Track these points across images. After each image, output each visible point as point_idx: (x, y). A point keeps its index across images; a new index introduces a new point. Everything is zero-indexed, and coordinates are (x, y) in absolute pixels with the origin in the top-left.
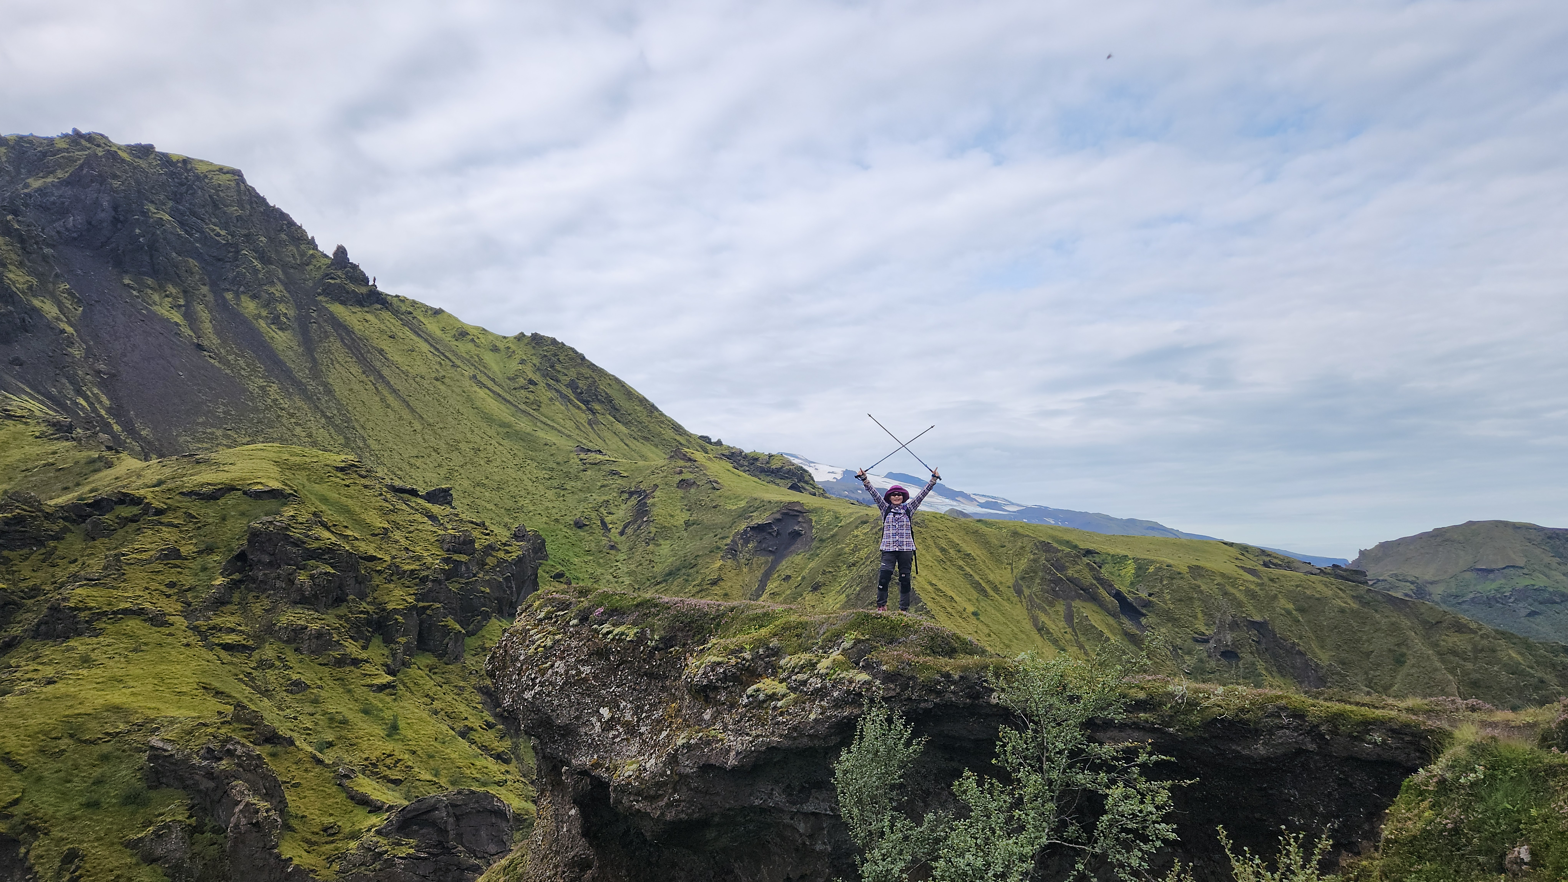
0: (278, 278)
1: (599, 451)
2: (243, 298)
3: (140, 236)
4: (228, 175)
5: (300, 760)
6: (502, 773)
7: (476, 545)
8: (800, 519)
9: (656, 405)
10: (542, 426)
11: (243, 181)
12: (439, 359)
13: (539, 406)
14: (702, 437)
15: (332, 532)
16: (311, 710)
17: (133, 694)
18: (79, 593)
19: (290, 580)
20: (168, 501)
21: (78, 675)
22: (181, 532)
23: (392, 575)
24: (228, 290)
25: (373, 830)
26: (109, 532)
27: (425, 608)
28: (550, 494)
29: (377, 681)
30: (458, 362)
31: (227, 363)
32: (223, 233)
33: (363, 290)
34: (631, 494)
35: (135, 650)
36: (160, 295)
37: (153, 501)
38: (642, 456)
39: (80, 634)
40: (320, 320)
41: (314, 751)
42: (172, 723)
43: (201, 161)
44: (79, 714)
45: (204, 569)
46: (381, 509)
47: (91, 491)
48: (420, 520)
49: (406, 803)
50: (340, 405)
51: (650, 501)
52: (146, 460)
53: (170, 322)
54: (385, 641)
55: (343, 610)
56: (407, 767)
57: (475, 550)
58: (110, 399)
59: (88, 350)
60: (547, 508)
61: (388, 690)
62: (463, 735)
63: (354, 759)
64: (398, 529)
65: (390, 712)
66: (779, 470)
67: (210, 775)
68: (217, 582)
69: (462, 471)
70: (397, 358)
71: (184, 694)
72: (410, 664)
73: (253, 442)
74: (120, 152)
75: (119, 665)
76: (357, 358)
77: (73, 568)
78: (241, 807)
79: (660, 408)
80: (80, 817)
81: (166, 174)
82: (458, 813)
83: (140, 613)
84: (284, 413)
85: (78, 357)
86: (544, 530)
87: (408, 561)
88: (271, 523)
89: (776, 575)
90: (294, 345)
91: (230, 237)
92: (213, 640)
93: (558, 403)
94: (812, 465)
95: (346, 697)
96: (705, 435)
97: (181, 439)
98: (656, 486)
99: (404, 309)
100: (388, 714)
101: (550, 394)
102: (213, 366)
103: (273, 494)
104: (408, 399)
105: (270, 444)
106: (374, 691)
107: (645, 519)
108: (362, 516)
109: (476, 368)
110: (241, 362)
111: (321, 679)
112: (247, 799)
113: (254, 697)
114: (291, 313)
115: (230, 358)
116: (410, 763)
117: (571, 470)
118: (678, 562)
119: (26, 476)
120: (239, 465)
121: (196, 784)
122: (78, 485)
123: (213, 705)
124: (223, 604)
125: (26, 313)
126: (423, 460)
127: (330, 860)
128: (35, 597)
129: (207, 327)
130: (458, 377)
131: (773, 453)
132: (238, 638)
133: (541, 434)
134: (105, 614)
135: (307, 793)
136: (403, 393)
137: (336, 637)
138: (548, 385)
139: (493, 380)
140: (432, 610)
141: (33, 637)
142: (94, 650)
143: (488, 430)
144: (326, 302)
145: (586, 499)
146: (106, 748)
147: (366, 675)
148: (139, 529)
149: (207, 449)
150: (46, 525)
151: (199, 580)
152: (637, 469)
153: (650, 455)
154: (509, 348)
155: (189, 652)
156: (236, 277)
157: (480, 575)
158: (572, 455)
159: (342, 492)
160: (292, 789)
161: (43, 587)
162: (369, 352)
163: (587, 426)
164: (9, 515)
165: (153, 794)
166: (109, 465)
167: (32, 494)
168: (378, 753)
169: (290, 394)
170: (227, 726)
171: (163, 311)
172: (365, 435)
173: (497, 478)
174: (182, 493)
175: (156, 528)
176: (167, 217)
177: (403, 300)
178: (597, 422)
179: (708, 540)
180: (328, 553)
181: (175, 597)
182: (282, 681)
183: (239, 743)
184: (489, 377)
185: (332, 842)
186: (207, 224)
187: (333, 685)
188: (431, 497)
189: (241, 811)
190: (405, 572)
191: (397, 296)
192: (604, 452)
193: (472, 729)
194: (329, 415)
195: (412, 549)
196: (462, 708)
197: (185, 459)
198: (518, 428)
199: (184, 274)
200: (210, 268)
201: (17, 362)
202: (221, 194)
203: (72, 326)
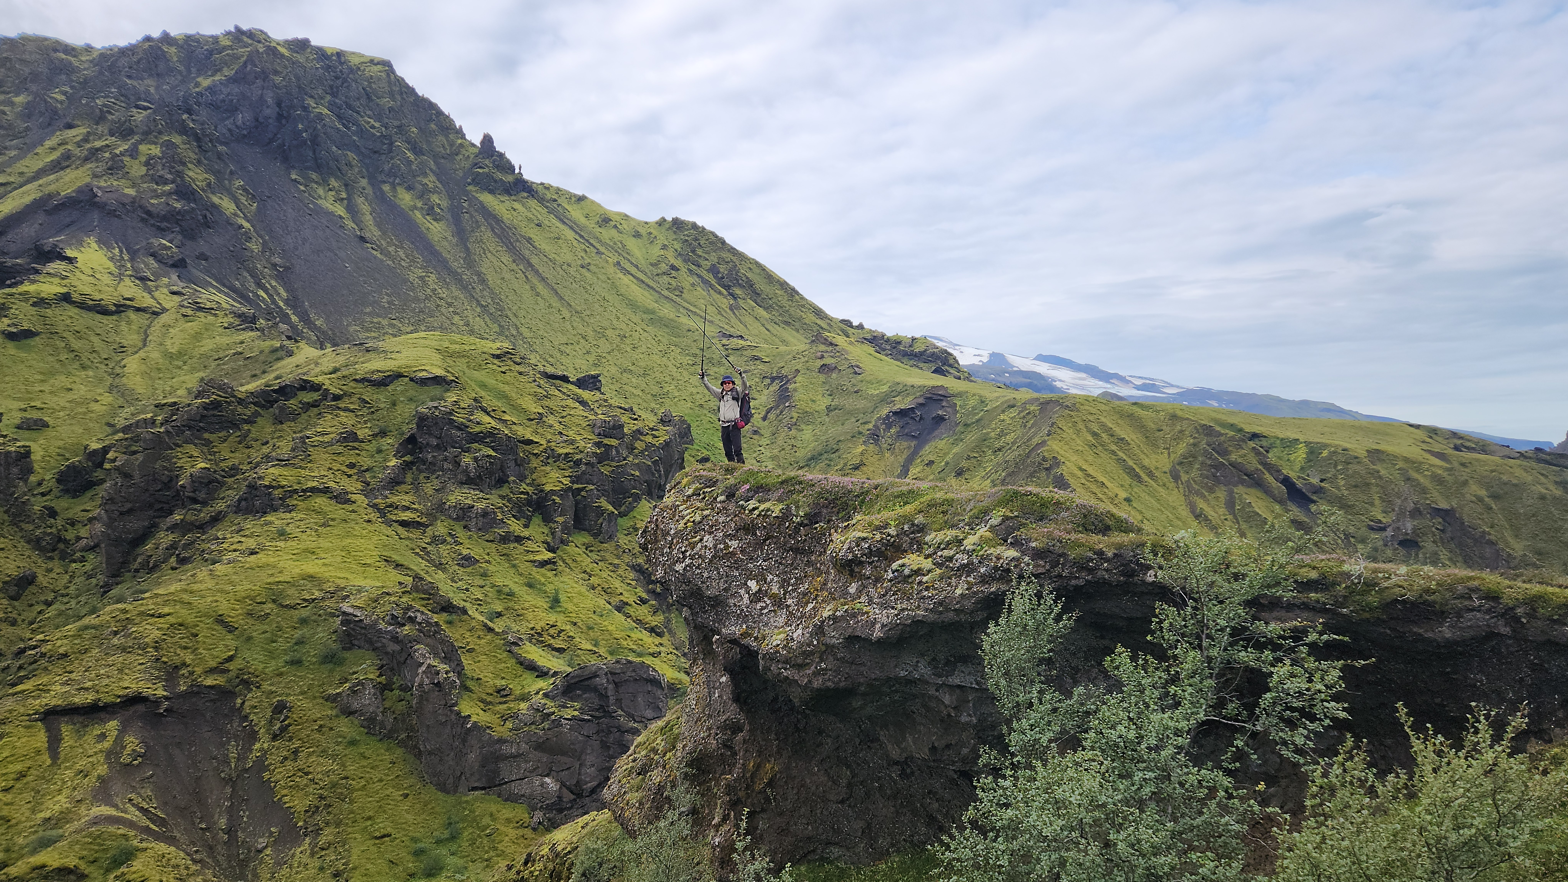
0: (431, 170)
1: (741, 336)
2: (399, 190)
3: (301, 132)
4: (379, 66)
5: (473, 628)
6: (656, 645)
7: (626, 430)
8: (944, 404)
9: (797, 288)
10: (685, 312)
11: (393, 72)
12: (584, 247)
13: (682, 292)
14: (843, 321)
15: (492, 417)
16: (481, 583)
17: (325, 565)
18: (271, 473)
19: (456, 462)
20: (343, 387)
21: (276, 547)
22: (357, 416)
23: (548, 458)
24: (385, 182)
25: (541, 693)
26: (294, 416)
27: (579, 490)
29: (539, 558)
30: (602, 249)
31: (388, 254)
32: (377, 125)
33: (510, 178)
34: (773, 379)
35: (324, 525)
36: (324, 189)
37: (330, 387)
38: (783, 341)
39: (275, 510)
40: (471, 209)
41: (485, 621)
42: (359, 591)
43: (353, 53)
44: (280, 582)
45: (379, 451)
46: (535, 395)
47: (277, 378)
48: (572, 405)
49: (570, 670)
50: (493, 293)
51: (791, 387)
52: (322, 349)
53: (334, 215)
54: (544, 520)
55: (505, 491)
56: (569, 637)
57: (624, 435)
58: (287, 291)
59: (265, 244)
60: (692, 394)
61: (548, 566)
62: (619, 609)
63: (521, 628)
64: (552, 414)
65: (551, 587)
66: (922, 353)
67: (395, 639)
68: (392, 464)
69: (609, 358)
70: (544, 246)
71: (369, 565)
72: (568, 542)
73: (416, 331)
74: (279, 48)
75: (310, 538)
76: (507, 247)
77: (266, 450)
78: (423, 668)
79: (800, 292)
80: (287, 673)
81: (322, 68)
82: (616, 680)
83: (326, 491)
84: (442, 303)
85: (256, 251)
86: (689, 415)
87: (562, 445)
88: (436, 408)
89: (919, 460)
90: (448, 235)
91: (384, 129)
92: (391, 517)
93: (699, 289)
94: (957, 347)
95: (512, 571)
96: (846, 318)
97: (352, 329)
98: (798, 371)
99: (549, 196)
100: (550, 588)
101: (691, 279)
102: (375, 257)
103: (437, 380)
104: (556, 287)
105: (432, 333)
106: (536, 566)
107: (787, 405)
108: (518, 402)
109: (620, 254)
110: (401, 253)
111: (488, 554)
112: (428, 661)
113: (430, 570)
114: (444, 204)
115: (390, 249)
116: (571, 634)
117: (714, 356)
118: (820, 448)
119: (218, 365)
120: (405, 353)
121: (384, 646)
122: (264, 372)
123: (394, 576)
124: (399, 483)
125: (207, 210)
126: (572, 347)
127: (504, 719)
128: (234, 476)
129: (368, 219)
130: (603, 264)
131: (917, 336)
132: (412, 516)
133: (684, 320)
134: (295, 491)
135: (482, 658)
136: (552, 281)
137: (500, 516)
138: (690, 270)
139: (636, 266)
140: (587, 491)
141: (236, 512)
142: (288, 524)
143: (633, 317)
144: (476, 191)
146: (305, 613)
147: (529, 551)
148: (320, 414)
149: (375, 338)
150: (240, 409)
151: (375, 462)
152: (779, 354)
153: (791, 339)
154: (650, 233)
155: (371, 527)
156: (391, 169)
157: (631, 459)
158: (714, 341)
159: (499, 378)
160: (467, 654)
161: (241, 467)
162: (518, 240)
163: (728, 310)
164: (207, 401)
165: (347, 655)
166: (290, 354)
167: (226, 381)
168: (542, 624)
169: (448, 284)
170: (407, 595)
171: (328, 205)
172: (518, 323)
173: (642, 364)
174: (355, 380)
175: (335, 412)
176: (326, 112)
177: (548, 188)
178: (738, 307)
179: (850, 425)
180: (489, 437)
181: (355, 477)
182: (454, 555)
183: (419, 611)
184: (632, 263)
185: (505, 703)
186: (362, 117)
187: (499, 560)
188: (581, 383)
189: (424, 672)
190: (560, 455)
191: (542, 184)
192: (746, 337)
193: (627, 604)
194: (484, 303)
195: (566, 433)
196: (617, 584)
197: (356, 348)
198: (661, 314)
199: (345, 168)
200: (367, 161)
201: (203, 257)
202: (373, 86)
203: (248, 221)
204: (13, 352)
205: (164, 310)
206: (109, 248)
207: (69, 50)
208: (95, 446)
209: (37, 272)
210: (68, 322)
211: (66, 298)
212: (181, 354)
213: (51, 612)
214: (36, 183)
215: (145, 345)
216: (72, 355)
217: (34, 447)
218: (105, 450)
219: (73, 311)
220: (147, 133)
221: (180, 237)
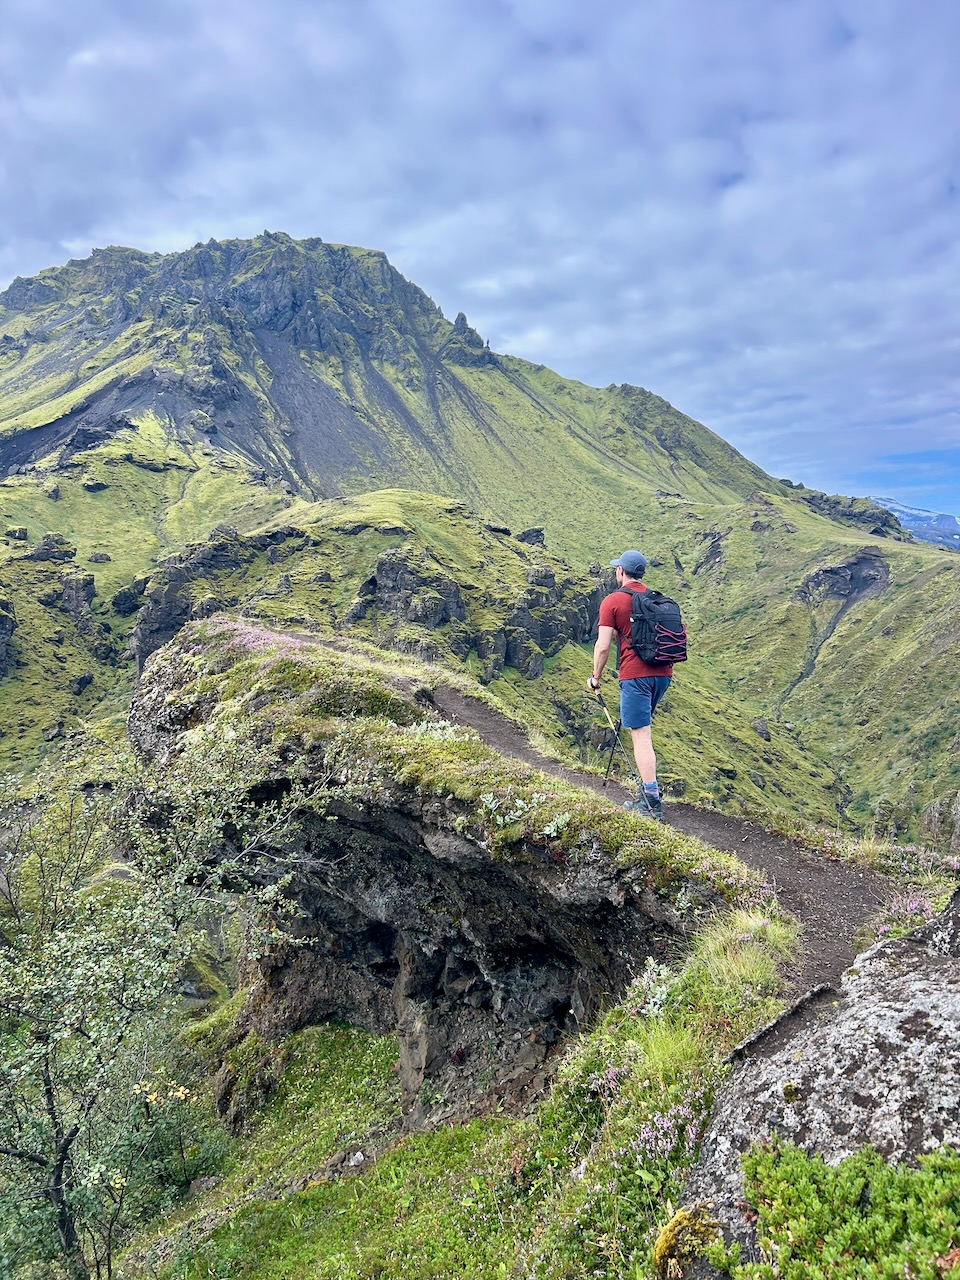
0: (413, 346)
1: (678, 495)
2: (386, 364)
3: (310, 317)
4: (374, 258)
7: (555, 579)
8: (877, 564)
9: (737, 449)
10: (627, 472)
11: (386, 262)
12: (539, 413)
13: (626, 454)
14: (782, 481)
15: (441, 564)
18: (261, 604)
19: (407, 602)
20: (322, 535)
22: (331, 560)
23: (486, 602)
24: (374, 359)
26: (282, 558)
27: (511, 632)
28: (630, 535)
30: (556, 414)
31: (372, 421)
32: (371, 309)
33: (478, 352)
34: (706, 536)
36: (326, 366)
37: (312, 535)
38: (720, 500)
40: (444, 381)
45: (347, 590)
46: (480, 545)
47: (274, 526)
48: (511, 556)
50: (458, 455)
51: (723, 543)
52: (314, 502)
53: (333, 388)
54: (479, 656)
55: (447, 629)
57: (554, 583)
58: (291, 453)
59: (276, 413)
64: (493, 563)
66: (861, 514)
68: (355, 601)
69: (554, 514)
70: (504, 413)
72: (499, 677)
73: (389, 488)
74: (297, 247)
76: (472, 413)
77: (259, 585)
79: (741, 453)
81: (330, 261)
83: (302, 621)
84: (414, 463)
85: (270, 419)
87: (499, 591)
88: (393, 555)
89: (846, 619)
90: (424, 403)
91: (376, 312)
93: (642, 450)
94: (898, 508)
96: (787, 479)
97: (340, 486)
98: (731, 528)
99: (511, 367)
101: (635, 442)
102: (363, 424)
103: (397, 531)
104: (511, 449)
105: (398, 489)
107: (717, 560)
108: (464, 551)
109: (571, 419)
110: (384, 420)
114: (422, 376)
115: (375, 417)
117: (651, 513)
118: (746, 602)
119: (235, 514)
120: (373, 507)
122: (267, 521)
124: (360, 618)
125: (235, 385)
126: (522, 504)
128: (234, 606)
129: (359, 391)
130: (555, 428)
131: (857, 497)
133: (626, 479)
136: (508, 444)
137: (441, 651)
138: (635, 433)
139: (585, 430)
140: (517, 633)
143: (578, 476)
144: (449, 365)
145: (663, 540)
148: (302, 557)
149: (357, 493)
150: (241, 551)
151: (343, 599)
152: (713, 512)
153: (727, 498)
154: (601, 399)
156: (380, 347)
157: (559, 606)
158: (652, 499)
159: (450, 530)
161: (239, 598)
162: (482, 408)
163: (668, 470)
164: (217, 543)
166: (288, 506)
167: (234, 528)
169: (420, 447)
171: (328, 380)
172: (476, 482)
173: (584, 520)
174: (332, 529)
175: (314, 556)
176: (330, 299)
177: (511, 359)
178: (679, 468)
179: (779, 582)
180: (436, 581)
181: (326, 611)
184: (581, 427)
186: (359, 302)
188: (524, 536)
190: (496, 600)
191: (506, 356)
192: (682, 495)
194: (448, 464)
195: (503, 581)
196: (540, 717)
197: (337, 501)
198: (604, 473)
199: (342, 347)
200: (361, 340)
201: (230, 425)
202: (370, 275)
203: (265, 394)
204: (89, 500)
205: (198, 469)
206: (162, 418)
207: (143, 258)
208: (140, 577)
209: (110, 437)
210: (129, 477)
211: (129, 458)
212: (206, 505)
213: (101, 706)
214: (114, 367)
215: (182, 497)
216: (130, 504)
217: (97, 576)
218: (146, 581)
219: (133, 469)
220: (194, 324)
221: (213, 408)
